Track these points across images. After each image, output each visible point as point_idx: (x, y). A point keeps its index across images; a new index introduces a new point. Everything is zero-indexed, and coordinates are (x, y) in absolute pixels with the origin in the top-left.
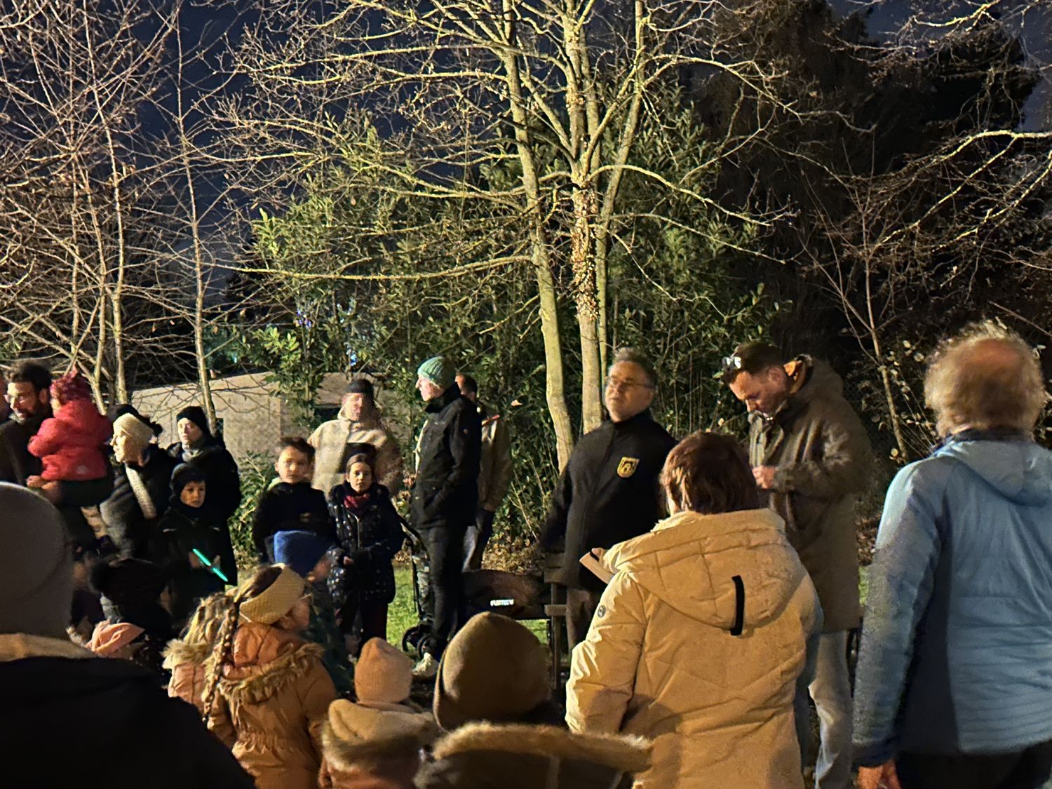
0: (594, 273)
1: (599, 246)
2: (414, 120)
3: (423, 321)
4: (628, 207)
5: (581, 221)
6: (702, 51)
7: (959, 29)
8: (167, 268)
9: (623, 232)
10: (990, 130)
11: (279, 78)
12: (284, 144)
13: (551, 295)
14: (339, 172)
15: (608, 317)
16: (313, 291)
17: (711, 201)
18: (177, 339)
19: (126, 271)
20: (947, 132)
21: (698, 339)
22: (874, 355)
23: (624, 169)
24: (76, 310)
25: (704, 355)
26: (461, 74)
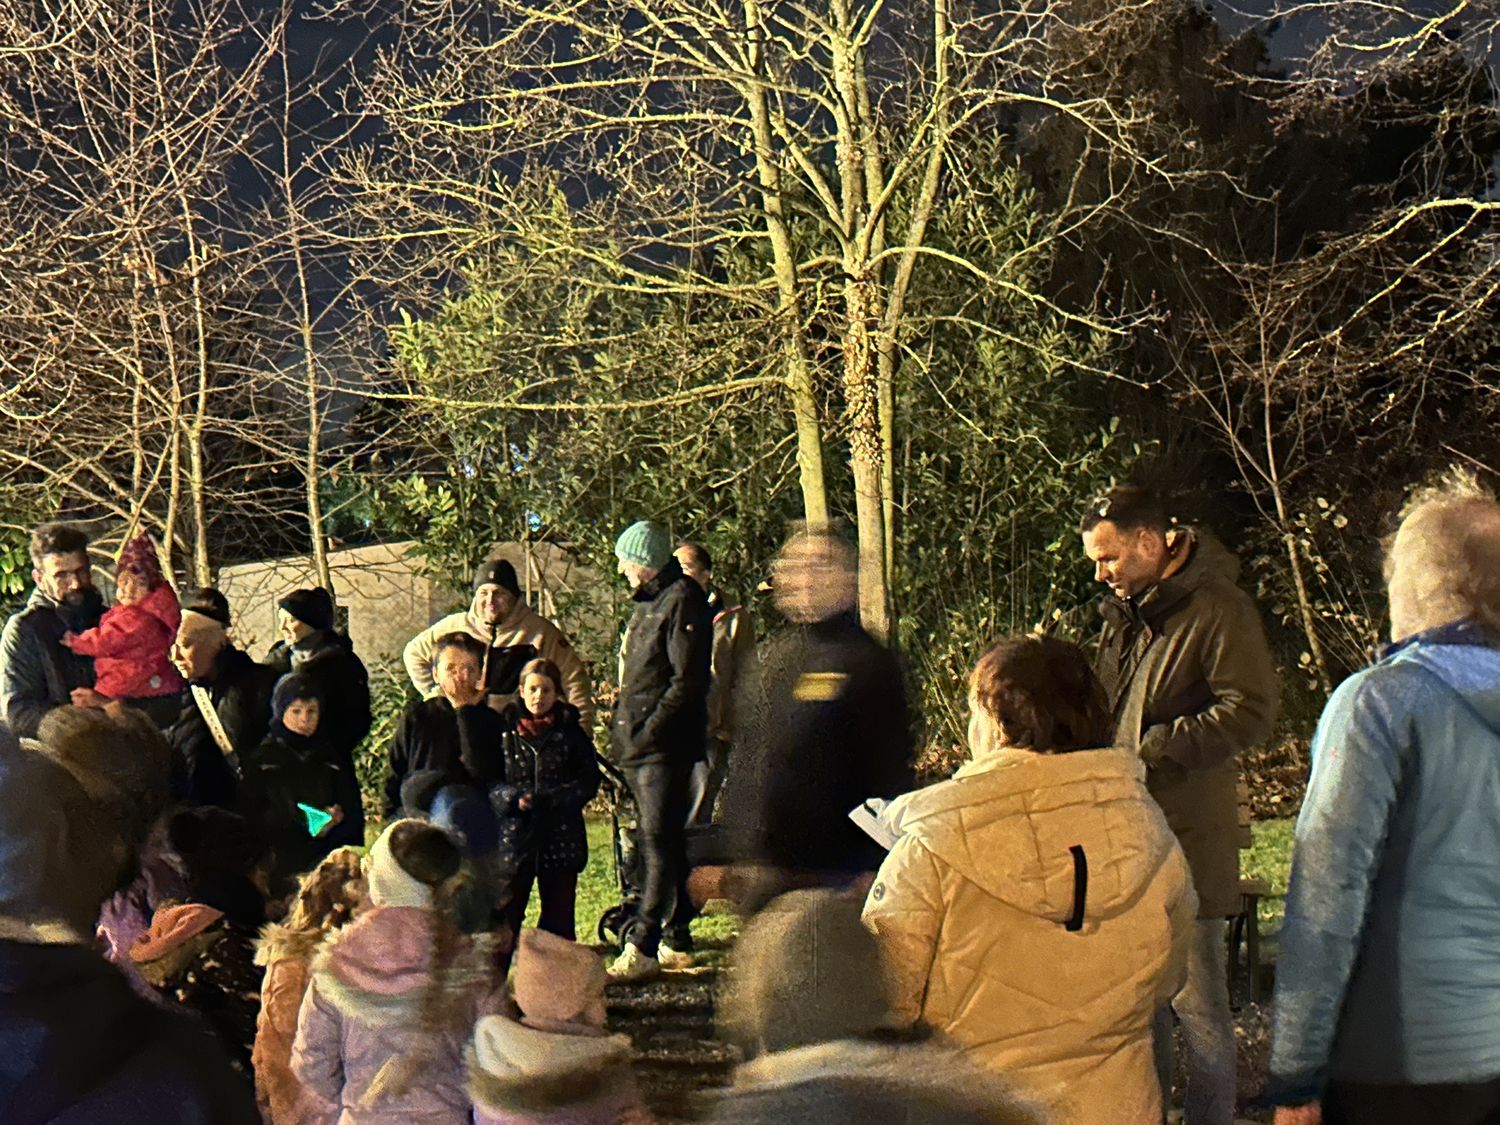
0: (875, 402)
1: (883, 363)
2: (618, 183)
3: (633, 468)
4: (925, 306)
5: (856, 327)
6: (1028, 83)
7: (1399, 55)
8: (269, 393)
9: (916, 343)
10: (1443, 198)
11: (426, 122)
12: (433, 216)
13: (814, 432)
14: (511, 255)
15: (895, 464)
16: (474, 426)
17: (1042, 299)
18: (282, 494)
19: (210, 397)
20: (1381, 201)
21: (1024, 495)
22: (1276, 518)
23: (919, 254)
24: (138, 453)
25: (1033, 519)
26: (687, 117)
